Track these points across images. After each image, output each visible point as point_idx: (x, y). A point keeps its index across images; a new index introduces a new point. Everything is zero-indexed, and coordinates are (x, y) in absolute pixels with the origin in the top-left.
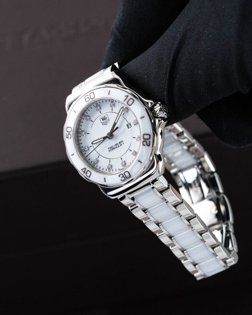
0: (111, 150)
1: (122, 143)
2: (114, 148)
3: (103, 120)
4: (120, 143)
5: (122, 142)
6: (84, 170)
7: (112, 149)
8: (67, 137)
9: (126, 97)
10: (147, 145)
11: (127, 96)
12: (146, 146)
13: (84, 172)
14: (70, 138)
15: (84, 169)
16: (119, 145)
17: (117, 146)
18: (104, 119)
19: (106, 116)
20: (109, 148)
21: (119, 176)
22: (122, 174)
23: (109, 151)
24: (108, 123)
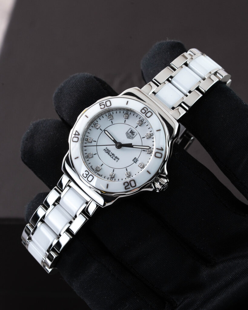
0: (106, 152)
1: (116, 160)
2: (109, 154)
3: (130, 132)
4: (116, 157)
5: (117, 160)
6: (77, 133)
7: (107, 152)
10: (125, 187)
11: (163, 150)
14: (101, 108)
16: (114, 158)
17: (112, 156)
18: (132, 132)
19: (135, 134)
20: (107, 149)
21: (86, 171)
22: (89, 173)
23: (104, 150)
24: (130, 138)
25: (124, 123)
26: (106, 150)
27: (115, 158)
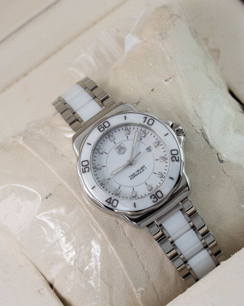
0: (133, 177)
1: (144, 169)
2: (136, 175)
3: (119, 149)
4: (141, 168)
5: (144, 167)
6: (109, 201)
7: (134, 177)
8: (84, 171)
9: (145, 119)
11: (146, 118)
12: (175, 162)
14: (88, 171)
15: (109, 199)
16: (142, 171)
17: (139, 172)
20: (131, 176)
21: (151, 197)
22: (154, 195)
23: (131, 179)
24: (125, 151)
25: (107, 155)
26: (131, 177)
27: (142, 170)
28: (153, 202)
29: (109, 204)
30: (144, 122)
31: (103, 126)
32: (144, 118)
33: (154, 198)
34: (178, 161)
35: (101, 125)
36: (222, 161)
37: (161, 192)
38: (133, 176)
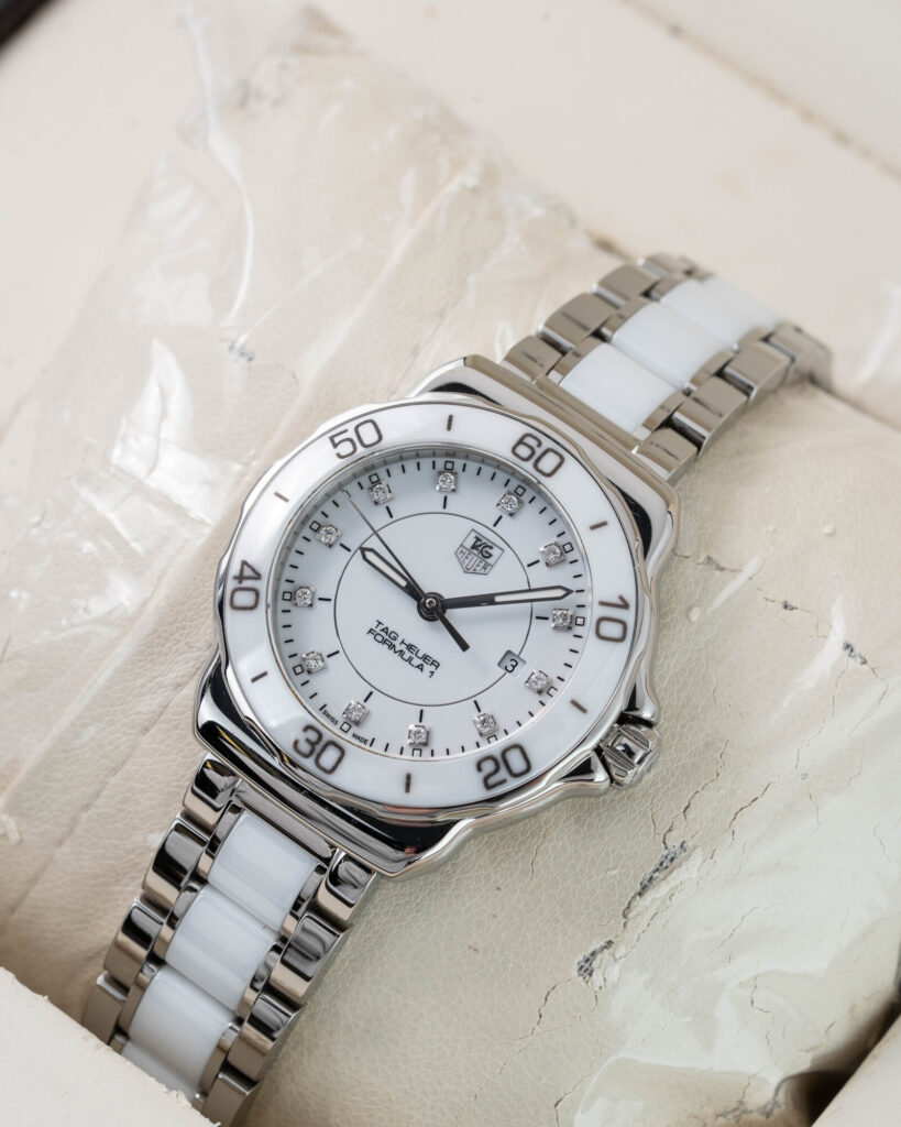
0: (379, 638)
1: (428, 668)
2: (392, 647)
3: (474, 546)
4: (425, 658)
5: (433, 668)
6: (248, 572)
7: (384, 642)
8: (337, 440)
9: (619, 602)
10: (486, 780)
11: (625, 606)
12: (480, 777)
13: (240, 578)
14: (339, 456)
15: (253, 570)
16: (417, 661)
17: (407, 655)
18: (481, 546)
19: (495, 552)
20: (381, 627)
21: (308, 728)
22: (320, 736)
23: (371, 631)
24: (475, 572)
25: (441, 510)
26: (378, 630)
27: (421, 662)
28: (296, 743)
29: (235, 578)
30: (603, 604)
31: (539, 452)
32: (621, 598)
33: (308, 741)
34: (488, 787)
35: (540, 444)
36: (586, 969)
37: (340, 760)
38: (385, 637)
